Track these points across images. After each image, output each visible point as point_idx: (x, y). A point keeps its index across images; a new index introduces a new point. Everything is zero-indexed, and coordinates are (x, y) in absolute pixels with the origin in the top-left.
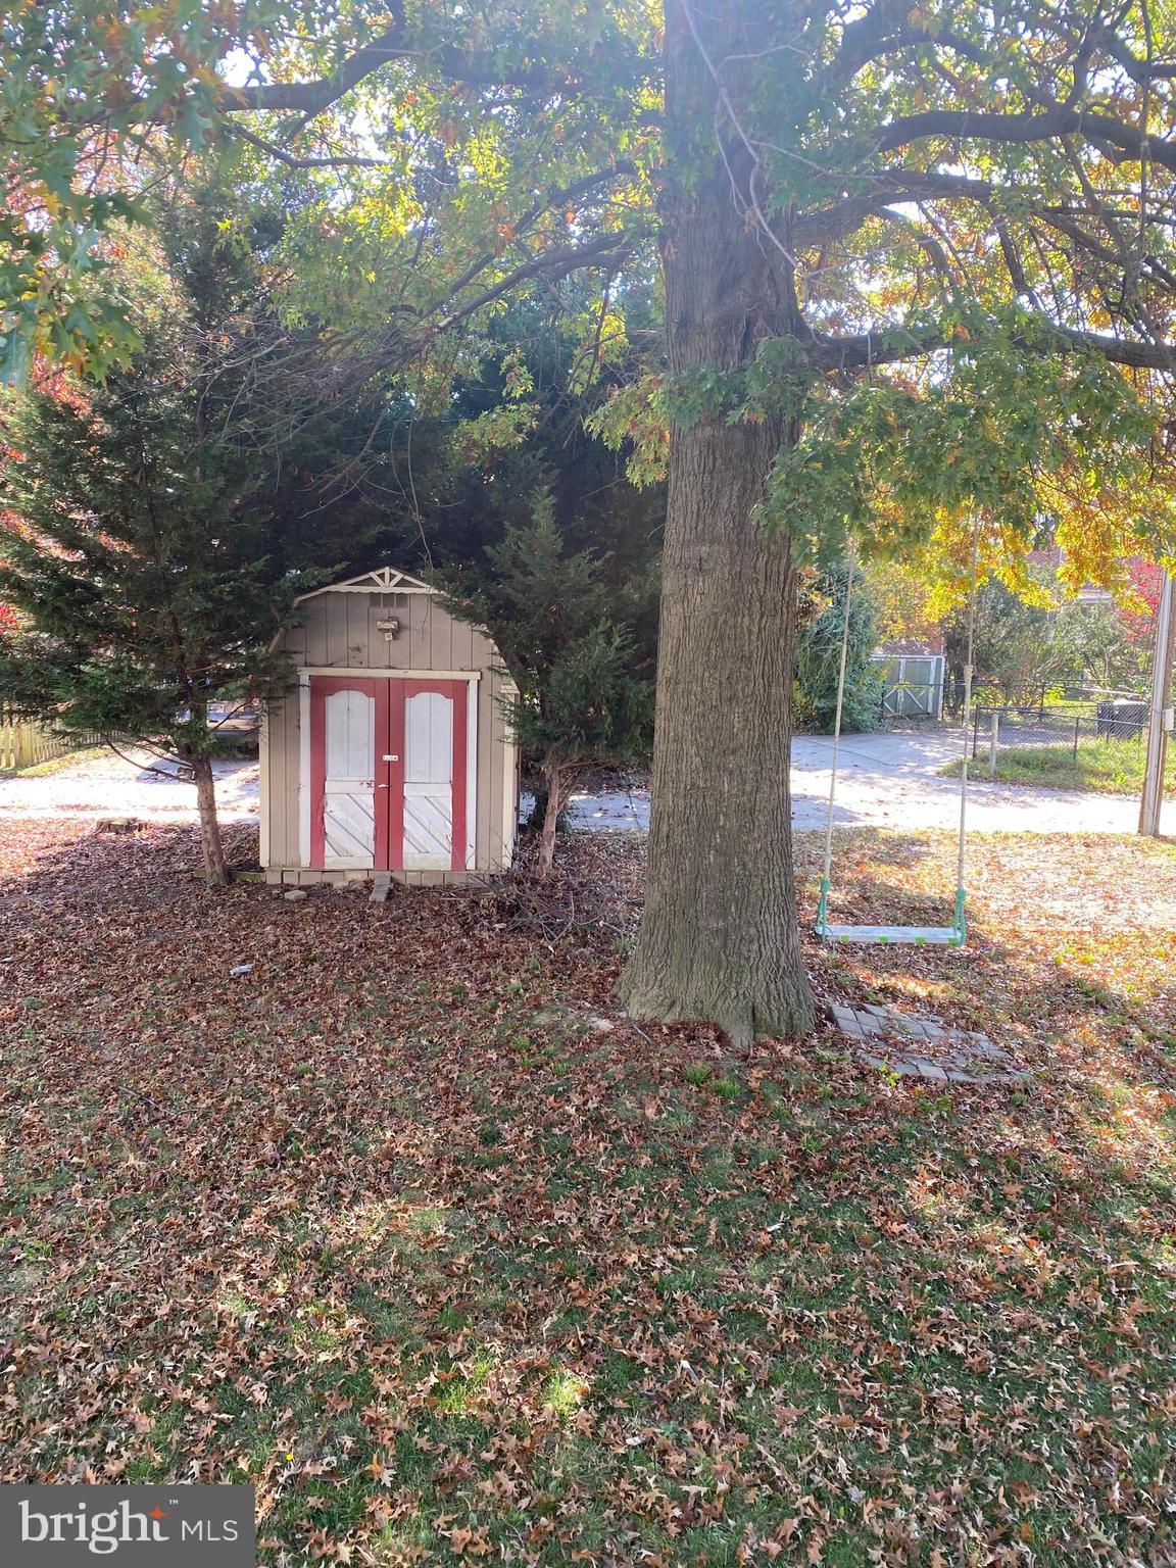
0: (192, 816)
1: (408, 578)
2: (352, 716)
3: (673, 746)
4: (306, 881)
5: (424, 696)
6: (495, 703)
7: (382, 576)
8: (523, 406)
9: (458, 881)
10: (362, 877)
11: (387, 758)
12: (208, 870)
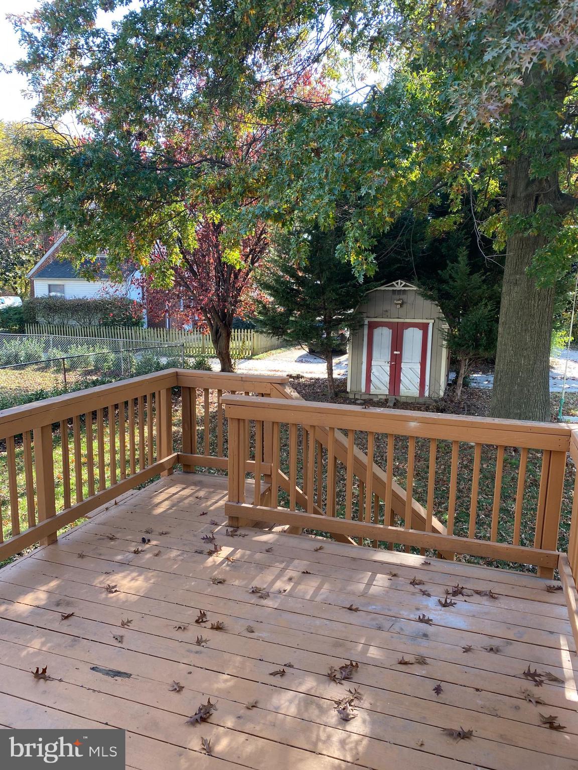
0: (324, 375)
1: (407, 284)
2: (383, 336)
3: (503, 347)
4: (363, 398)
5: (411, 329)
6: (439, 332)
7: (397, 283)
8: (457, 215)
9: (421, 401)
10: (384, 397)
11: (395, 352)
12: (329, 391)
